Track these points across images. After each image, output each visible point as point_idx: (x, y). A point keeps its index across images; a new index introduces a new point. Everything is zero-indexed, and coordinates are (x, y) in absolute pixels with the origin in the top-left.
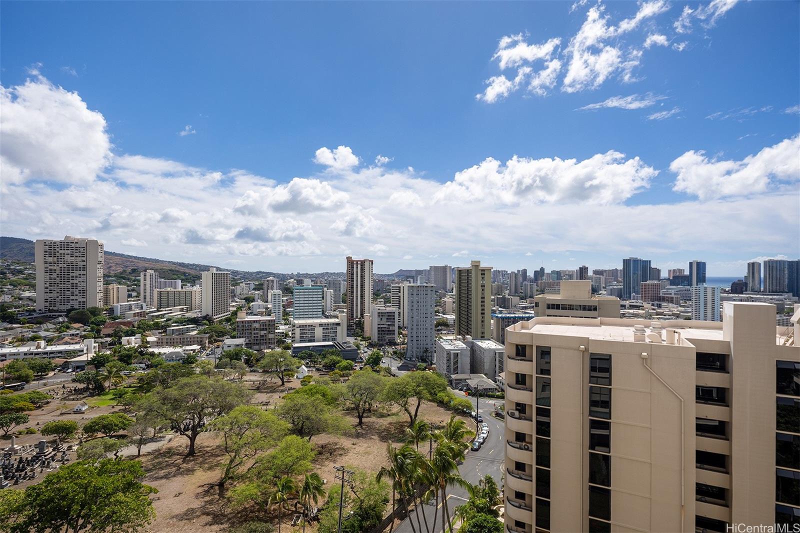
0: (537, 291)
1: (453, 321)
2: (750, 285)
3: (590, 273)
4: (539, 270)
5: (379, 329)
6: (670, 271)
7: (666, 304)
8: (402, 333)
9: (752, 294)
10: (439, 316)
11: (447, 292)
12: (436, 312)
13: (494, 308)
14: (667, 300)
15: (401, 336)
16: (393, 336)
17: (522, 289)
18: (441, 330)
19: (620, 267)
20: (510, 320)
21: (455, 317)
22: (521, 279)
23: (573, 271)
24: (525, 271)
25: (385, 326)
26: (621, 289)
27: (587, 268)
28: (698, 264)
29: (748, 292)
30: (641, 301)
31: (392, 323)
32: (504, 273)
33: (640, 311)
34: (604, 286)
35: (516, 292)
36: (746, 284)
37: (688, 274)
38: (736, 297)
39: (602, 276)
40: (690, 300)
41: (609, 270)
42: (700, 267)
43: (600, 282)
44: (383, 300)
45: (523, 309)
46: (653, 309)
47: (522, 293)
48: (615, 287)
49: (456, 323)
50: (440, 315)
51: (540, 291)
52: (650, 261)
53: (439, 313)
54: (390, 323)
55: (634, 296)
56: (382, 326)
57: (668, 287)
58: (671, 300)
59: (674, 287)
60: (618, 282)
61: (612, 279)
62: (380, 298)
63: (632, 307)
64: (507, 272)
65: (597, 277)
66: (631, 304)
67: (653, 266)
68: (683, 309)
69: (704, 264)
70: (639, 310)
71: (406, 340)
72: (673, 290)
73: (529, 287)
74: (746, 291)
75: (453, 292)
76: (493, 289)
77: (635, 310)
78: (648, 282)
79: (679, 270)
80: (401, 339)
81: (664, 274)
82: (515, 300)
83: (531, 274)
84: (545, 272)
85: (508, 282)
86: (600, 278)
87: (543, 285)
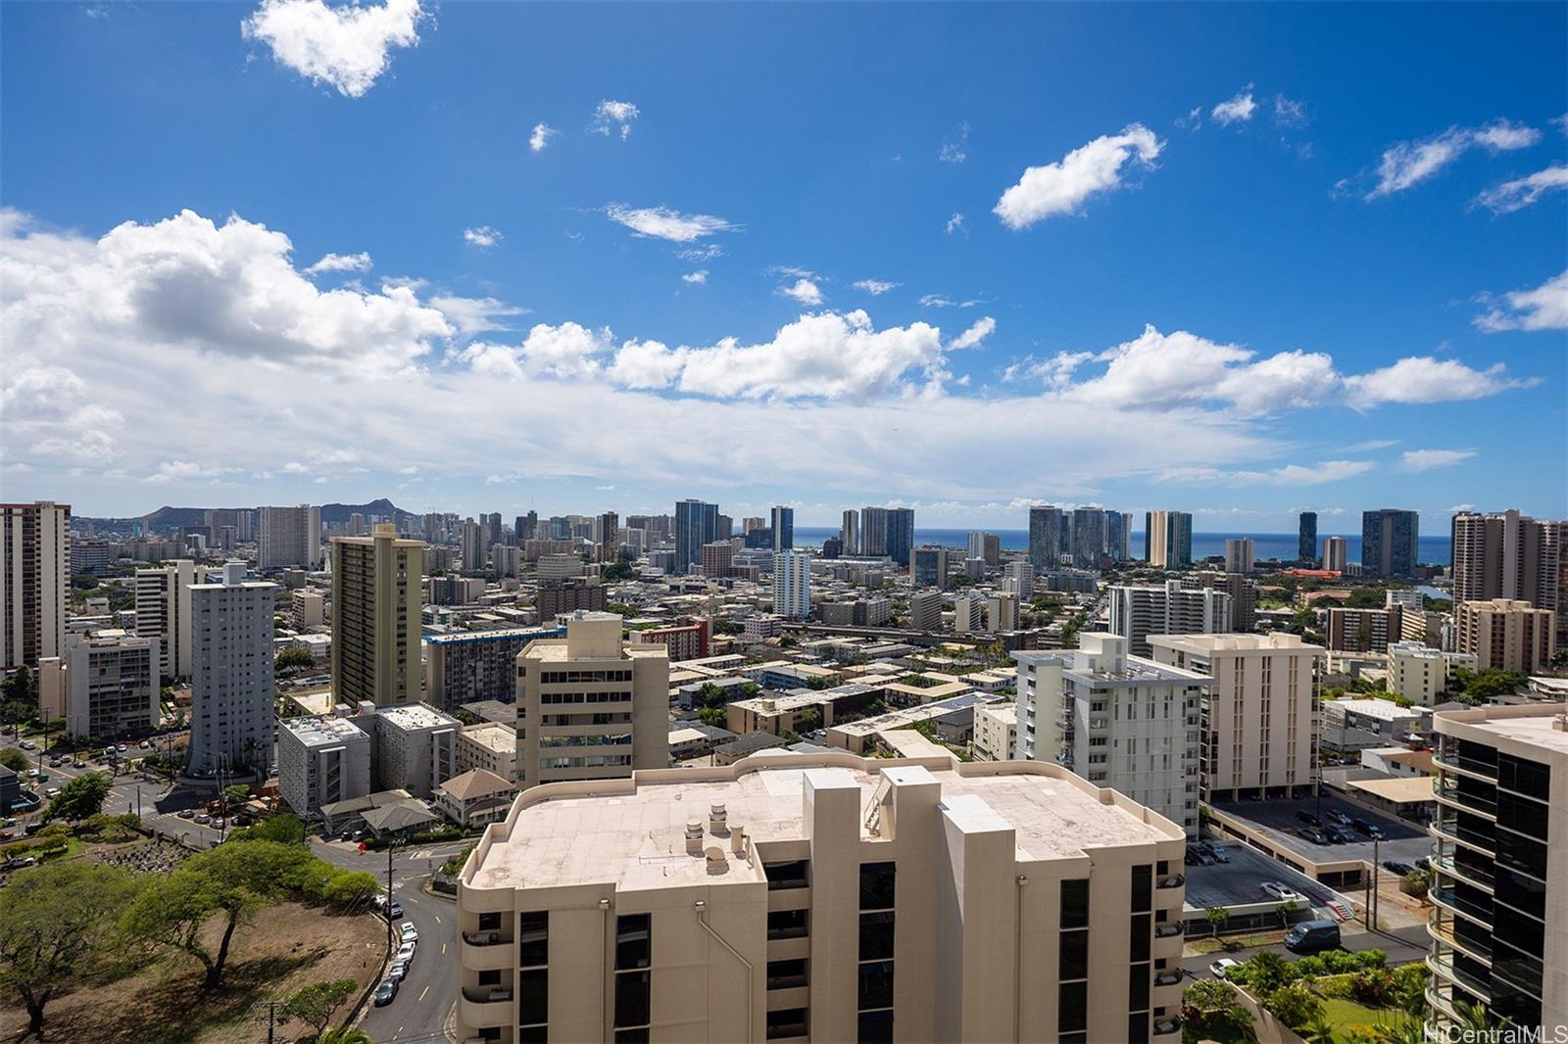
0: (522, 559)
1: (324, 650)
2: (846, 545)
3: (622, 523)
4: (526, 515)
5: (99, 699)
6: (745, 520)
7: (739, 582)
8: (172, 698)
9: (847, 559)
10: (286, 636)
11: (306, 569)
12: (276, 627)
13: (428, 610)
14: (742, 575)
15: (171, 704)
16: (145, 712)
17: (490, 558)
18: (291, 674)
19: (672, 512)
20: (464, 648)
21: (329, 639)
22: (488, 534)
23: (591, 519)
24: (497, 518)
25: (116, 688)
26: (672, 555)
27: (617, 516)
28: (784, 511)
29: (843, 556)
30: (704, 578)
31: (140, 679)
32: (451, 521)
33: (703, 598)
34: (645, 546)
35: (478, 563)
36: (841, 542)
37: (770, 526)
38: (829, 563)
39: (641, 530)
40: (772, 572)
41: (654, 518)
42: (786, 515)
43: (639, 540)
44: (105, 600)
45: (492, 605)
46: (722, 591)
47: (489, 566)
48: (663, 552)
49: (333, 655)
50: (290, 632)
51: (528, 561)
52: (717, 506)
53: (285, 627)
54: (132, 679)
55: (693, 568)
56: (103, 690)
57: (743, 550)
58: (745, 574)
59: (750, 550)
60: (666, 539)
61: (658, 534)
62: (96, 595)
63: (690, 590)
64: (457, 517)
65: (634, 532)
66: (688, 583)
67: (721, 513)
68: (760, 590)
69: (791, 511)
70: (700, 594)
71: (186, 718)
72: (746, 555)
73: (505, 556)
74: (841, 554)
75: (323, 570)
76: (427, 559)
77: (695, 596)
78: (713, 545)
79: (758, 519)
80: (171, 716)
81: (737, 525)
82: (474, 584)
83: (509, 522)
84: (538, 519)
85: (459, 540)
86: (638, 534)
87: (534, 548)
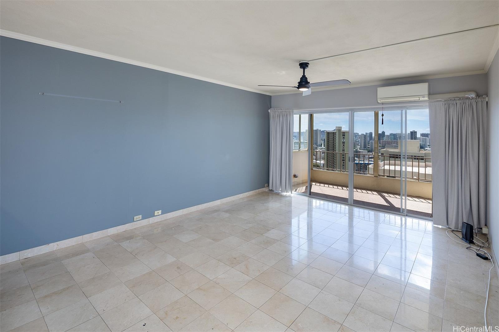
1: (323, 165)
3: (418, 136)
4: (381, 133)
11: (318, 146)
17: (369, 146)
20: (361, 165)
21: (324, 162)
22: (368, 139)
23: (406, 134)
24: (371, 134)
27: (416, 132)
35: (365, 147)
39: (427, 138)
43: (426, 141)
45: (369, 159)
47: (369, 148)
49: (325, 166)
50: (314, 160)
51: (382, 147)
64: (358, 134)
65: (423, 138)
75: (322, 146)
82: (365, 152)
84: (385, 134)
85: (359, 140)
86: (426, 139)
87: (384, 143)
